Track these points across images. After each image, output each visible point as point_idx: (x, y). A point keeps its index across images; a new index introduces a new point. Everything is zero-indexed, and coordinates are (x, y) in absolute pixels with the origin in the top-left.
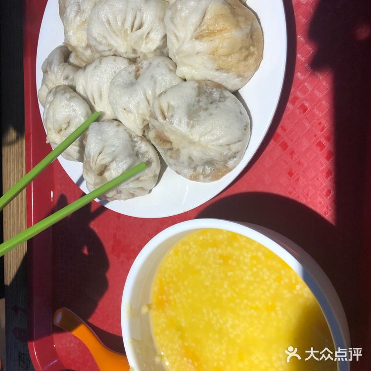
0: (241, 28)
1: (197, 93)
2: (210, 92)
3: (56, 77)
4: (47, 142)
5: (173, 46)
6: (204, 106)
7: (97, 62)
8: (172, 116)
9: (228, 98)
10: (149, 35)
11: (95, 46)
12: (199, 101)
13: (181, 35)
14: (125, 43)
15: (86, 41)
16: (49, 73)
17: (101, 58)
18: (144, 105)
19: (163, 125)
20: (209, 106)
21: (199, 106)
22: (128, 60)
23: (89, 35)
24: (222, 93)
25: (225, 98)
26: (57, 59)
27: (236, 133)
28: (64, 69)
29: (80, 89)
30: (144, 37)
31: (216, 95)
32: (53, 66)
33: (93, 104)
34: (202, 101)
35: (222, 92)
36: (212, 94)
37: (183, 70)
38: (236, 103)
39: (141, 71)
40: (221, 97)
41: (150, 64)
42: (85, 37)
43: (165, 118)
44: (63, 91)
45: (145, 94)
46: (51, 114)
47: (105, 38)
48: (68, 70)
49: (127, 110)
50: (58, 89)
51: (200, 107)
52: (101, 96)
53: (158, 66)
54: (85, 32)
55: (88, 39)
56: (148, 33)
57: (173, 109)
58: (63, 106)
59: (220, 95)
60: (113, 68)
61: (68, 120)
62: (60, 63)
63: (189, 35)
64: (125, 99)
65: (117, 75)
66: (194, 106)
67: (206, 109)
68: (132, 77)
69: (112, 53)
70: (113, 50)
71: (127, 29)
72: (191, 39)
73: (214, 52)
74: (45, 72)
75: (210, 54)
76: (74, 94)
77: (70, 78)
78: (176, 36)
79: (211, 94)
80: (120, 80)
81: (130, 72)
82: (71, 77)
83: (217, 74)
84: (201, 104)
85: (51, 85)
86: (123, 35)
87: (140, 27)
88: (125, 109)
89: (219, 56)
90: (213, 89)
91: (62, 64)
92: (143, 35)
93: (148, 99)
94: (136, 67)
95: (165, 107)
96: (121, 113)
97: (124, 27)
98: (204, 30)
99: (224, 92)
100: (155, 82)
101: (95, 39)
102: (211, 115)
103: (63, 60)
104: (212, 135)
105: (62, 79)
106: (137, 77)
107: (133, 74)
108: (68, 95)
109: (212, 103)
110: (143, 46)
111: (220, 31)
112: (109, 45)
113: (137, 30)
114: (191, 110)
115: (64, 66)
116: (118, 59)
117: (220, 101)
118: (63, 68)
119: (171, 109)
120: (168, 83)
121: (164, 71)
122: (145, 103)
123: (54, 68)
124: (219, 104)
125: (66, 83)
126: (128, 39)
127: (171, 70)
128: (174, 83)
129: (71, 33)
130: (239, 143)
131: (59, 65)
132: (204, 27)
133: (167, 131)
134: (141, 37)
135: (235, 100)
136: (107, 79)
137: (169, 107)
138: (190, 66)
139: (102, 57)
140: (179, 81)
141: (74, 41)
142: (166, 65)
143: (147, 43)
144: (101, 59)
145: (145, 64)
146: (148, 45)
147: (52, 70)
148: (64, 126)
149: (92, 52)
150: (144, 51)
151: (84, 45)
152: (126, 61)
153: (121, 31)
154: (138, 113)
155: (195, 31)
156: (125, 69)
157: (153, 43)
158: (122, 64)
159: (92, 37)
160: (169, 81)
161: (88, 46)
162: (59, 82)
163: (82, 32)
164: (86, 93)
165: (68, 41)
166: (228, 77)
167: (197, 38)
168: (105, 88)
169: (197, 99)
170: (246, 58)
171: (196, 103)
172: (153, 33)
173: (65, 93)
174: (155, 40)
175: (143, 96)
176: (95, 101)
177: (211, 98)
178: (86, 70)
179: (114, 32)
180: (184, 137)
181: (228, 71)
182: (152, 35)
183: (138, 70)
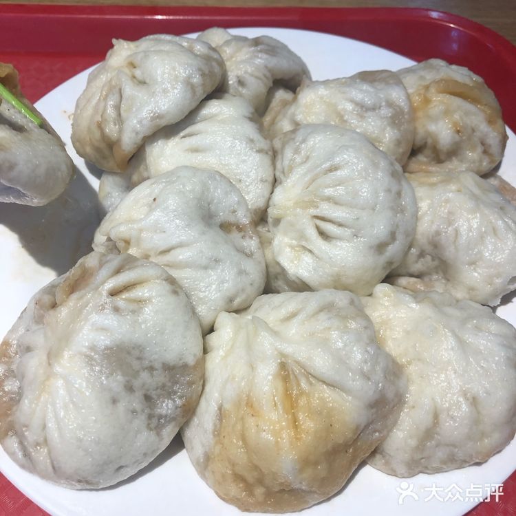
0: (301, 471)
1: (171, 365)
2: (175, 393)
3: (243, 62)
4: (114, 41)
5: (274, 308)
6: (137, 383)
7: (262, 143)
8: (116, 310)
9: (158, 434)
10: (307, 253)
11: (294, 139)
12: (151, 369)
13: (293, 330)
14: (291, 203)
15: (305, 122)
16: (253, 48)
17: (270, 153)
18: (159, 241)
19: (97, 288)
20: (139, 395)
21: (138, 372)
22: (264, 208)
23: (315, 128)
24: (169, 419)
25: (158, 429)
26: (281, 64)
27: (70, 463)
28: (257, 78)
29: (213, 107)
30: (304, 243)
31: (167, 407)
32: (265, 56)
33: (182, 134)
34: (152, 375)
35: (174, 419)
36: (169, 398)
37: (227, 329)
38: (145, 454)
39: (236, 235)
40: (160, 417)
41: (249, 255)
42: (312, 119)
43: (114, 293)
44: (207, 72)
45: (180, 245)
46: (162, 48)
47: (305, 162)
48: (256, 87)
49: (154, 206)
50: (214, 64)
51: (136, 374)
52: (196, 150)
53: (241, 272)
54: (322, 118)
55: (308, 125)
56: (310, 251)
57: (133, 312)
58: (174, 69)
59: (166, 416)
60: (248, 176)
61: (147, 81)
62: (270, 71)
63: (289, 350)
64: (172, 202)
65: (231, 184)
66: (139, 358)
67: (129, 388)
68: (223, 216)
69: (278, 174)
70: (282, 177)
71: (318, 207)
72: (282, 355)
73: (252, 406)
74: (256, 42)
75: (248, 396)
76: (200, 94)
77: (240, 89)
78: (293, 315)
79: (170, 394)
80: (217, 192)
81: (234, 212)
82: (244, 91)
83: (213, 407)
84: (145, 376)
85: (227, 51)
86: (306, 199)
87: (323, 234)
88: (155, 200)
89: (242, 419)
90: (181, 398)
91: (268, 74)
92: (307, 240)
93: (172, 252)
94: (245, 226)
95: (140, 293)
96: (148, 191)
97: (323, 200)
98: (299, 385)
99: (173, 423)
100: (206, 268)
101: (304, 141)
102: (114, 401)
103: (279, 77)
104: (66, 407)
105: (240, 73)
106: (226, 227)
107: (232, 219)
108: (197, 80)
109: (147, 398)
110: (286, 240)
111: (295, 423)
112: (291, 169)
113: (317, 228)
114: (129, 353)
115: (264, 79)
116: (268, 187)
117: (150, 417)
118: (260, 75)
119: (132, 306)
120: (202, 295)
121: (229, 286)
122: (163, 245)
123: (261, 58)
124: (143, 417)
125: (232, 81)
126: (298, 210)
127: (231, 300)
128: (202, 310)
129: (322, 91)
130: (50, 469)
131: (266, 67)
132: (304, 385)
133: (81, 298)
134: (302, 236)
135: (154, 451)
136: (227, 165)
137: (140, 302)
138: (232, 346)
139: (274, 155)
140: (207, 321)
141: (307, 97)
142: (243, 290)
143: (292, 247)
144: (267, 153)
145: (252, 244)
146: (288, 250)
147: (256, 54)
148: (138, 73)
149: (285, 134)
150: (276, 242)
151: (299, 118)
152: (261, 203)
153: (315, 195)
154: (141, 230)
155: (298, 363)
156: (242, 201)
157: (292, 262)
158: (254, 195)
159: (309, 134)
160: (205, 297)
161: (297, 125)
162: (233, 67)
163: (323, 114)
164: (205, 119)
165: (308, 86)
166: (206, 432)
167: (283, 366)
168: (210, 160)
169: (157, 365)
170: (238, 478)
171: (146, 363)
172: (311, 261)
173: (203, 75)
174: (298, 266)
175: (174, 241)
176: (187, 138)
177: (159, 397)
178: (248, 122)
179: (313, 180)
180: (66, 338)
181: (218, 433)
182: (307, 259)
183: (240, 228)
